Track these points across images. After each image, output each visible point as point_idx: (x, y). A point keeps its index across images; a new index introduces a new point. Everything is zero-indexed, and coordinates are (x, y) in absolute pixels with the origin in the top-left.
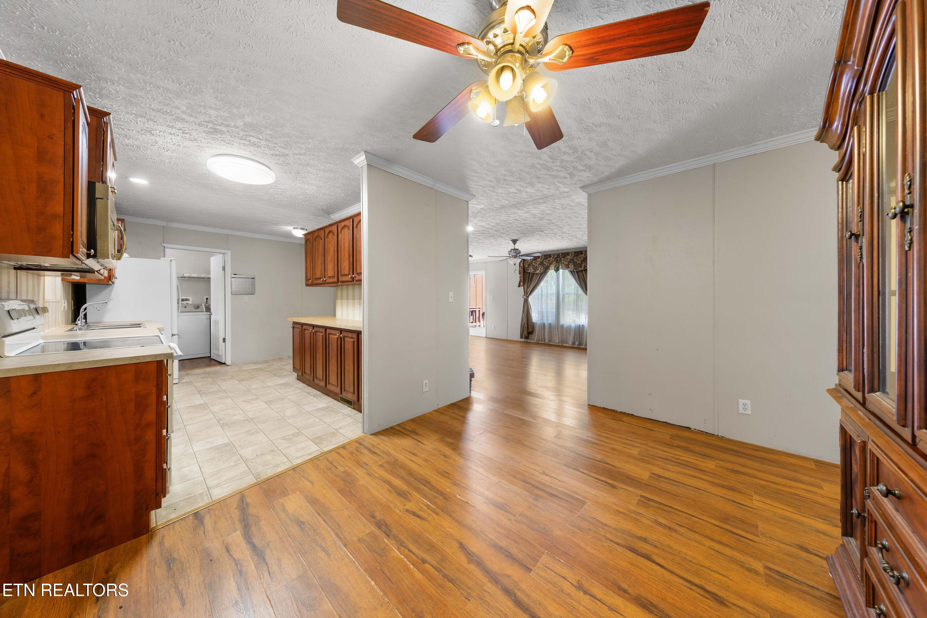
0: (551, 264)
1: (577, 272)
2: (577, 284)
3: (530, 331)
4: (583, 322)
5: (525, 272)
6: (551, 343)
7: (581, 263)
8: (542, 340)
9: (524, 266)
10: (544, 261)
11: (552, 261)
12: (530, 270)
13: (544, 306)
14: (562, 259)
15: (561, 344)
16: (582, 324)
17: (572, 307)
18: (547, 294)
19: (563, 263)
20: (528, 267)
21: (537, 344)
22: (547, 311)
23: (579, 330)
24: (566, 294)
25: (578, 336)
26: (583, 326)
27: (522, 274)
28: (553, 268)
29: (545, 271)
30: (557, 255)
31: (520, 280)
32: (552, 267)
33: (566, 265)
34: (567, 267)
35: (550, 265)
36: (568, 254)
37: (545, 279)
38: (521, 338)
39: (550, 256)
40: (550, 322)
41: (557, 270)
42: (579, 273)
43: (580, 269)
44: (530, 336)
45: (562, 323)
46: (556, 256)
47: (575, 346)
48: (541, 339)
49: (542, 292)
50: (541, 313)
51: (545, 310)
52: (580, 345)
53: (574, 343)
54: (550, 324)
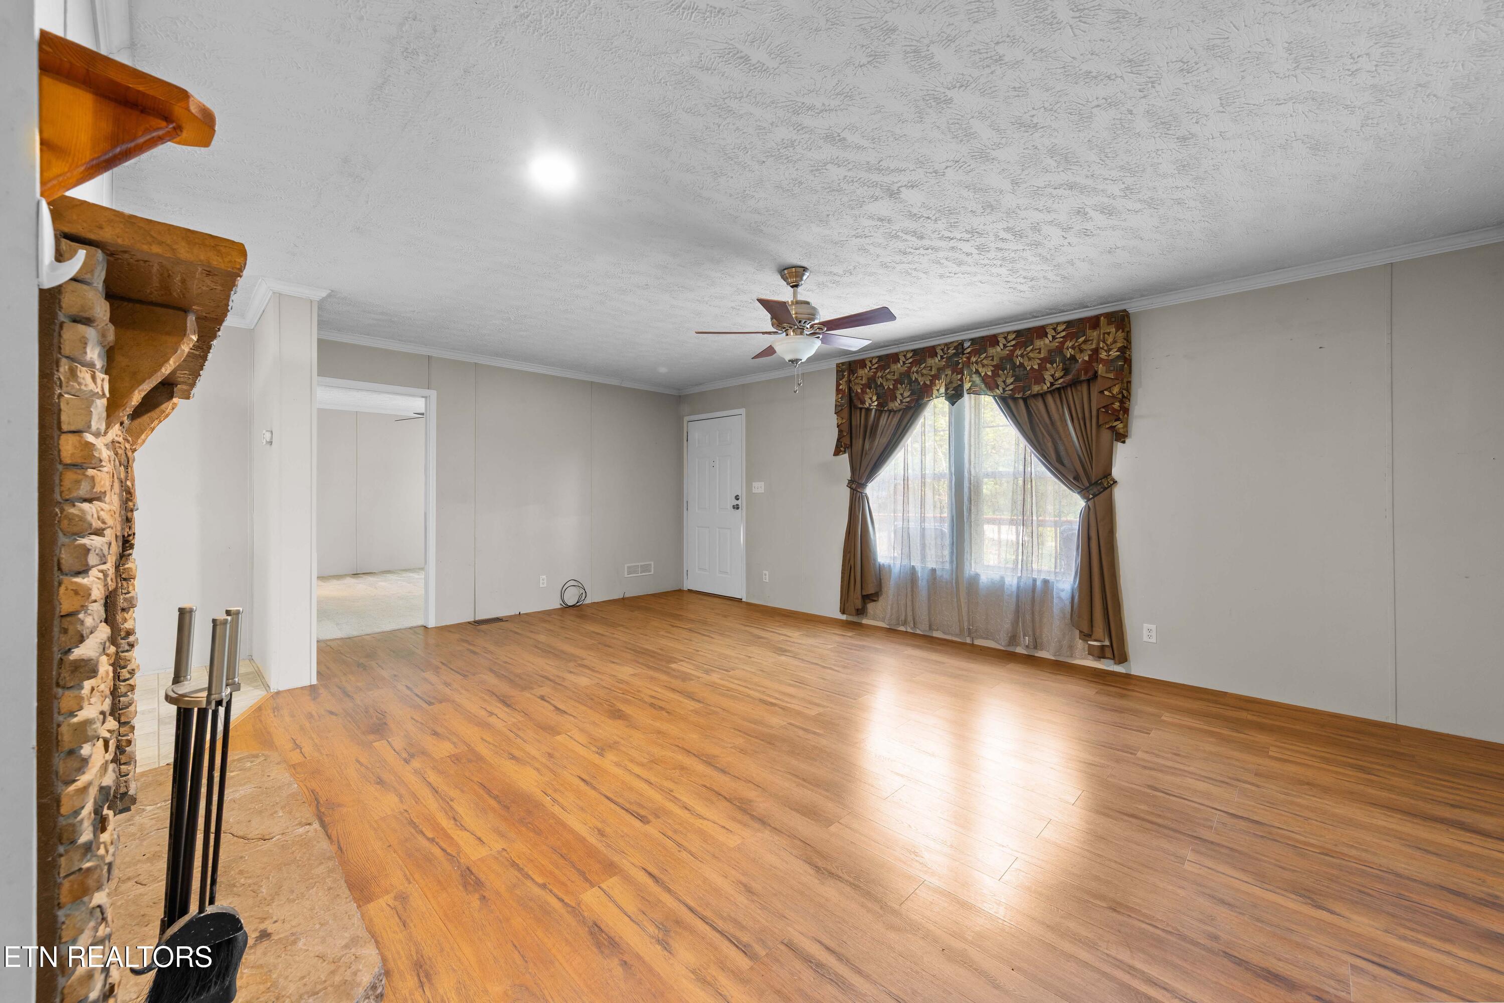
0: (936, 377)
1: (1025, 400)
2: (1023, 442)
3: (870, 590)
4: (1045, 568)
5: (856, 407)
6: (936, 634)
7: (1042, 368)
8: (905, 623)
9: (850, 389)
10: (914, 369)
11: (939, 369)
12: (868, 402)
13: (914, 513)
14: (973, 359)
15: (968, 641)
16: (1043, 576)
17: (1007, 516)
18: (923, 477)
19: (977, 372)
20: (864, 392)
21: (891, 632)
22: (923, 530)
23: (1033, 597)
24: (987, 475)
25: (1028, 617)
26: (1046, 582)
27: (845, 413)
28: (942, 390)
29: (917, 400)
30: (956, 348)
31: (840, 432)
32: (941, 387)
33: (984, 379)
34: (990, 385)
35: (932, 383)
36: (993, 340)
37: (917, 429)
38: (843, 611)
39: (931, 351)
40: (931, 565)
41: (954, 396)
42: (1031, 402)
43: (1036, 389)
44: (871, 606)
45: (972, 573)
46: (952, 351)
47: (1020, 650)
48: (903, 618)
49: (906, 468)
50: (904, 538)
51: (914, 526)
52: (1035, 647)
53: (1013, 639)
54: (933, 571)
